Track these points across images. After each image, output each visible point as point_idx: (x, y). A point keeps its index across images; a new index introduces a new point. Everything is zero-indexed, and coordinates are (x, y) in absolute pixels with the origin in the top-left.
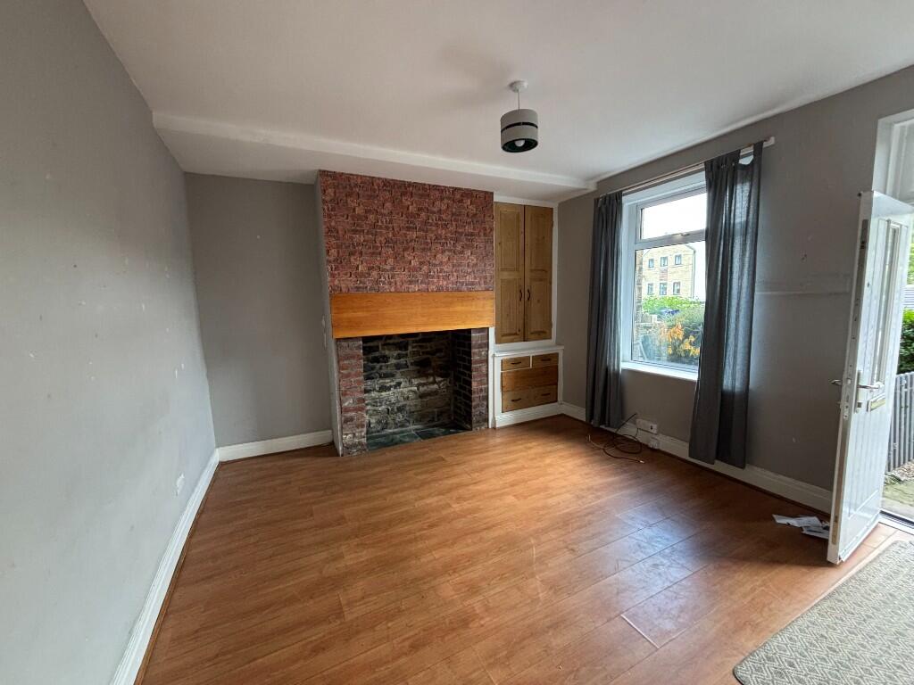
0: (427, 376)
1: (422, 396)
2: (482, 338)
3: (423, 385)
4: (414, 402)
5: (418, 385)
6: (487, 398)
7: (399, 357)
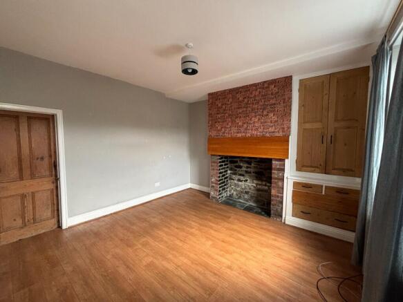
0: (262, 181)
1: (258, 190)
2: (280, 165)
3: (260, 185)
4: (253, 192)
5: (257, 184)
6: (282, 203)
7: (247, 167)
